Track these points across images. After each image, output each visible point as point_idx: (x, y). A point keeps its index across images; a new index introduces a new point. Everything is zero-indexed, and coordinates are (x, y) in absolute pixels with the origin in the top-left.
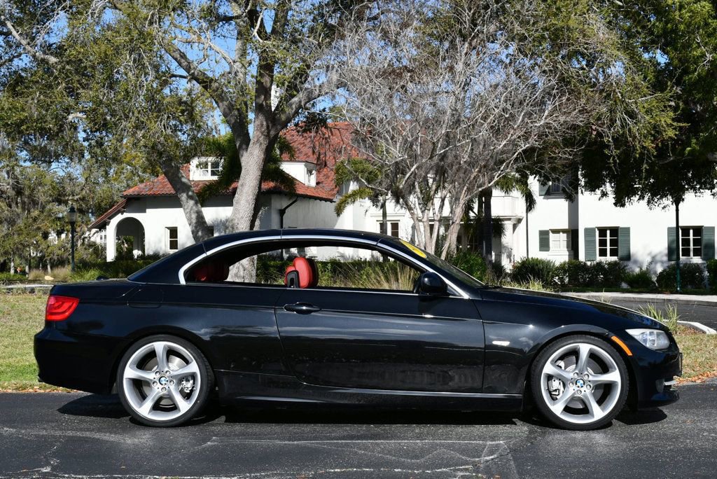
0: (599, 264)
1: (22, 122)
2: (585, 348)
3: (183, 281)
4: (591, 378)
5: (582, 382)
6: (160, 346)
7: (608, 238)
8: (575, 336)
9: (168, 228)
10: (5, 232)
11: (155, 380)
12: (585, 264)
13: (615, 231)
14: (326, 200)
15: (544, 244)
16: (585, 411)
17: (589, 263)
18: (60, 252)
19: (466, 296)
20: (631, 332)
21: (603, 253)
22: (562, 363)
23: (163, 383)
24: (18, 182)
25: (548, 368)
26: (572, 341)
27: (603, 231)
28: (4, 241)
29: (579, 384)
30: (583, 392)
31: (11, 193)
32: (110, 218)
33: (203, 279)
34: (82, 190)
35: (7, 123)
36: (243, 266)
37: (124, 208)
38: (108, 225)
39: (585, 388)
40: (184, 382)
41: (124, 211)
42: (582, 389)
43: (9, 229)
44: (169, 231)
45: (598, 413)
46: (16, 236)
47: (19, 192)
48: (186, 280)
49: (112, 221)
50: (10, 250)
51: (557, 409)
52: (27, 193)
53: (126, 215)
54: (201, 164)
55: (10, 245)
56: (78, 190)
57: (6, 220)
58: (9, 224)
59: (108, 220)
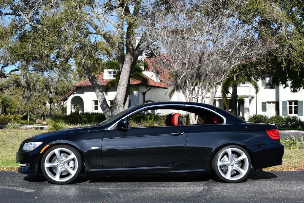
0: (288, 117)
1: (24, 54)
7: (293, 106)
10: (26, 102)
12: (282, 117)
13: (296, 102)
14: (165, 88)
15: (264, 108)
17: (284, 117)
21: (291, 112)
24: (28, 80)
27: (290, 103)
28: (25, 106)
31: (25, 85)
32: (69, 96)
34: (57, 83)
35: (18, 54)
38: (68, 99)
44: (94, 102)
46: (30, 104)
47: (29, 85)
50: (28, 110)
52: (32, 85)
53: (75, 95)
54: (108, 72)
55: (27, 108)
56: (55, 84)
57: (26, 97)
58: (27, 99)
59: (68, 97)
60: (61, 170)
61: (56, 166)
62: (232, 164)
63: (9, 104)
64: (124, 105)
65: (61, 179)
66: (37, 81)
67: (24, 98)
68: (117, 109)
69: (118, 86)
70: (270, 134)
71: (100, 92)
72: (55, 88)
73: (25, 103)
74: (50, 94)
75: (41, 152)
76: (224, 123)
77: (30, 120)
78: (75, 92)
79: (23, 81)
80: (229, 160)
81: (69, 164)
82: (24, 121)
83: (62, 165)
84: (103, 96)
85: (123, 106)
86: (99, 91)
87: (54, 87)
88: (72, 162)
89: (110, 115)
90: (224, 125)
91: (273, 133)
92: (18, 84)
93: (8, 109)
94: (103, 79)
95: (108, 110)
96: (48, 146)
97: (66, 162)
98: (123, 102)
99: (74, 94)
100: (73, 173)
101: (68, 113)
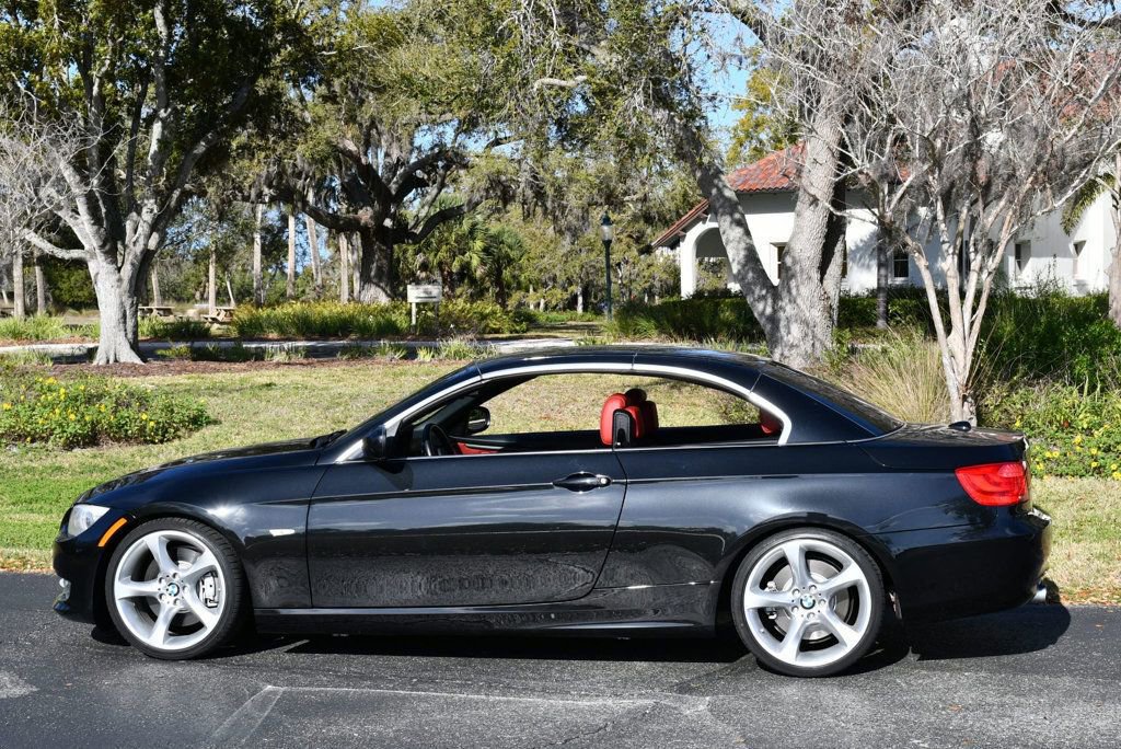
9: (774, 244)
10: (568, 247)
24: (535, 178)
28: (566, 262)
31: (530, 194)
32: (685, 230)
38: (683, 240)
41: (706, 219)
43: (573, 244)
44: (776, 249)
46: (583, 255)
47: (540, 195)
49: (688, 234)
50: (576, 277)
52: (550, 191)
53: (708, 225)
55: (574, 268)
57: (569, 229)
58: (573, 236)
59: (683, 233)
60: (170, 609)
61: (155, 593)
62: (806, 604)
63: (513, 255)
64: (822, 273)
65: (172, 642)
67: (561, 233)
68: (794, 292)
69: (798, 203)
70: (973, 485)
71: (733, 226)
73: (564, 251)
74: (605, 228)
75: (102, 544)
76: (783, 440)
77: (585, 309)
78: (706, 212)
79: (523, 182)
80: (795, 587)
81: (202, 587)
82: (565, 316)
83: (176, 590)
84: (745, 238)
85: (816, 276)
86: (731, 223)
87: (635, 197)
88: (209, 580)
89: (769, 310)
90: (783, 447)
91: (988, 479)
93: (506, 273)
95: (764, 292)
96: (122, 522)
97: (189, 579)
98: (817, 262)
99: (704, 220)
100: (211, 620)
101: (688, 288)
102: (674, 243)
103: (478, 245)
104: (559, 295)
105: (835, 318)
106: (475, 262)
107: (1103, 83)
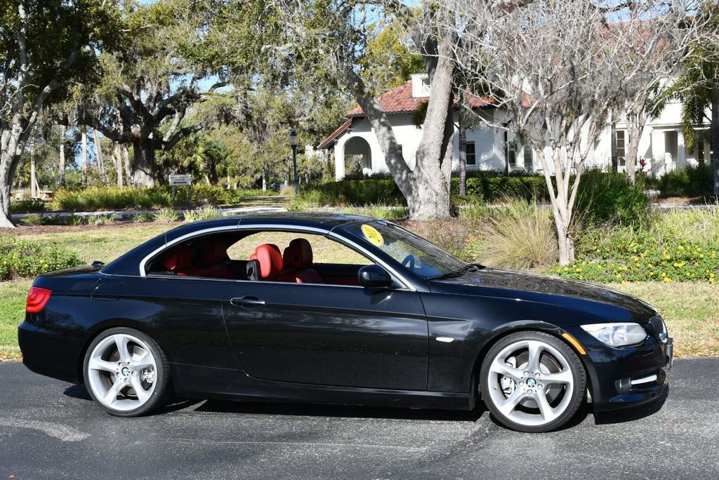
1: (213, 57)
2: (535, 346)
3: (143, 274)
4: (543, 377)
5: (533, 381)
6: (120, 339)
8: (524, 332)
10: (256, 150)
11: (118, 371)
16: (536, 411)
18: (313, 167)
19: (413, 288)
20: (586, 328)
22: (513, 360)
23: (126, 373)
24: (246, 107)
25: (496, 366)
26: (520, 338)
28: (255, 159)
29: (529, 383)
30: (534, 391)
31: (242, 117)
32: (337, 138)
33: (172, 268)
34: (311, 111)
35: (199, 60)
36: (435, 191)
37: (350, 127)
38: (336, 144)
39: (536, 387)
40: (146, 373)
41: (351, 130)
42: (534, 389)
43: (259, 148)
45: (550, 415)
46: (266, 154)
47: (249, 117)
48: (147, 272)
49: (339, 140)
50: (261, 168)
51: (506, 409)
53: (353, 134)
54: (423, 80)
55: (260, 163)
56: (307, 111)
57: (256, 139)
59: (336, 140)
63: (223, 154)
64: (441, 162)
66: (268, 107)
67: (251, 141)
69: (426, 120)
72: (308, 120)
73: (254, 152)
77: (267, 188)
79: (237, 110)
82: (254, 193)
85: (437, 164)
87: (305, 118)
92: (225, 116)
93: (218, 167)
94: (411, 97)
98: (438, 156)
99: (349, 132)
101: (340, 174)
102: (331, 146)
103: (201, 150)
104: (248, 179)
105: (449, 189)
106: (199, 159)
107: (651, 45)
